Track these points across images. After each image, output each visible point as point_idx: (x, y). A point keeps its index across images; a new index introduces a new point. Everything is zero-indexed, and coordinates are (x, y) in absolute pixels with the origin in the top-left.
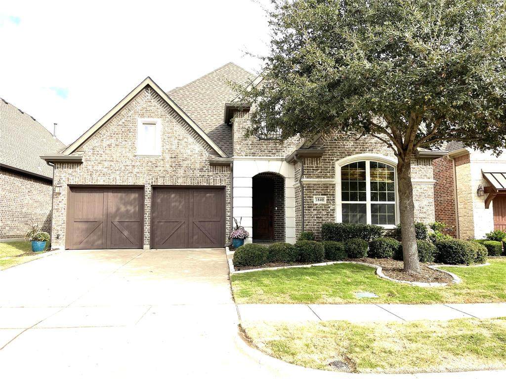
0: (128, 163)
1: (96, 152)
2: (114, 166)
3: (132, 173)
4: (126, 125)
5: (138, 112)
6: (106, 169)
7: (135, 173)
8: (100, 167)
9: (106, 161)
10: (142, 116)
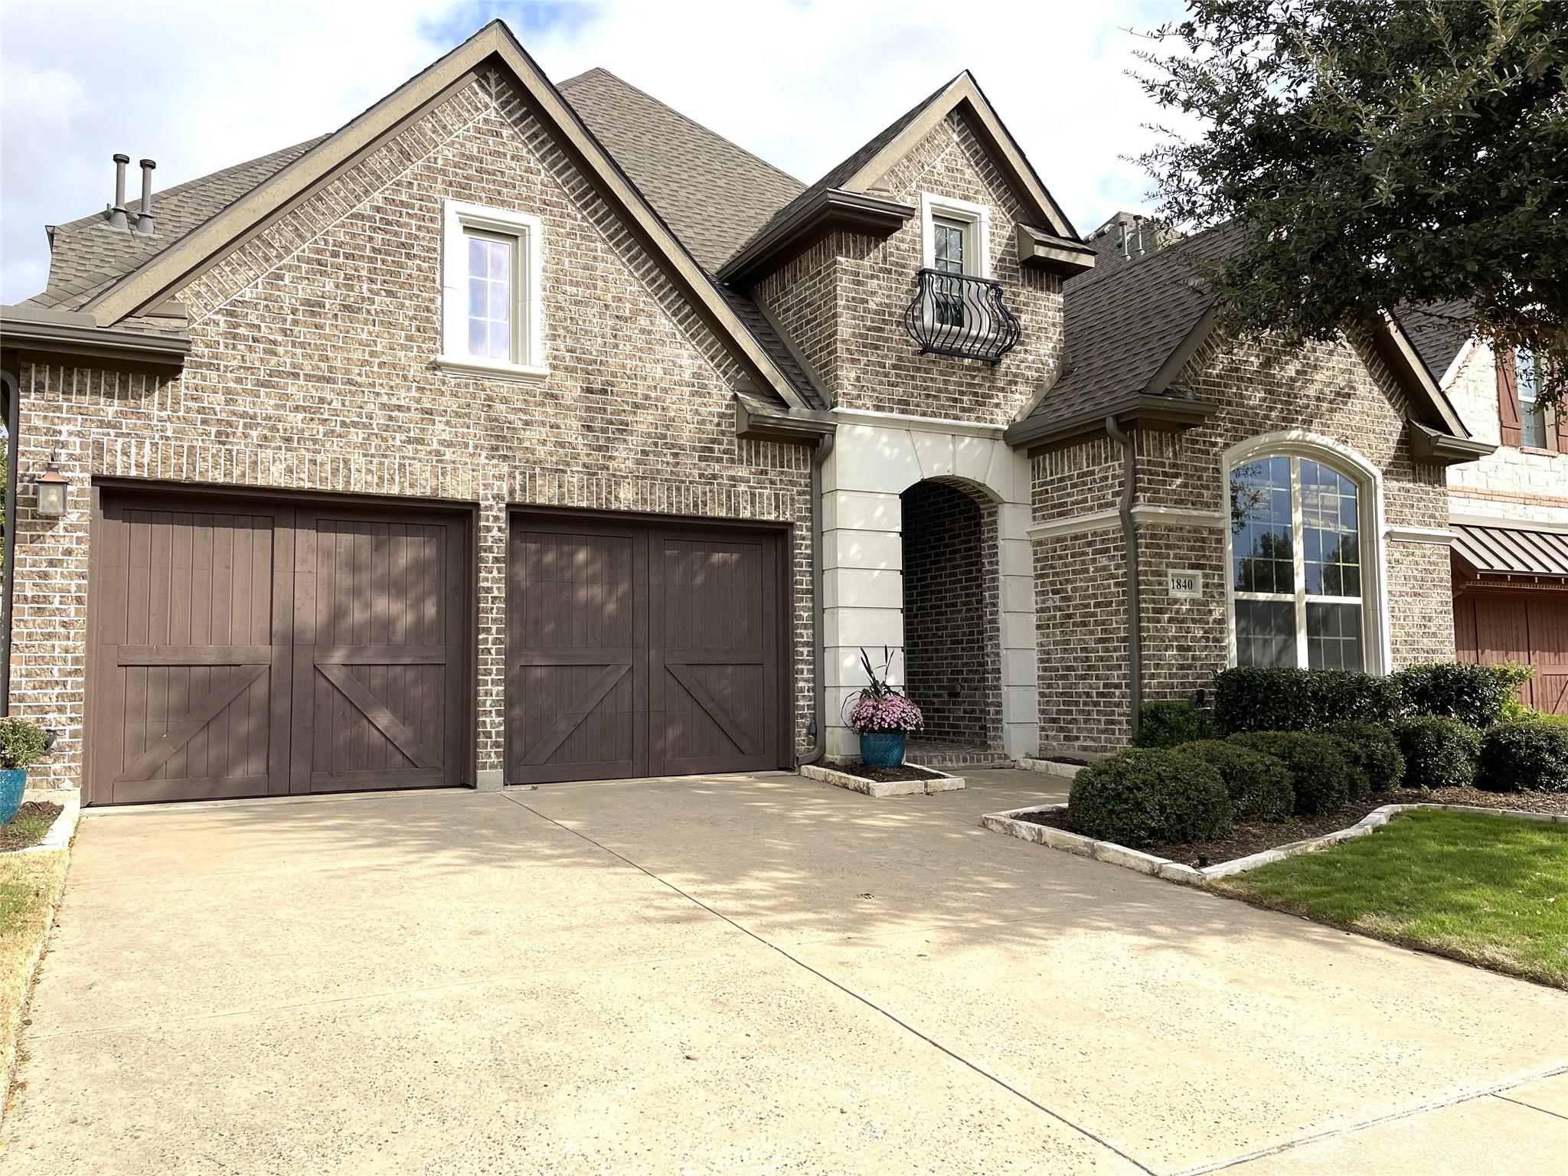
0: (403, 397)
1: (241, 331)
2: (336, 405)
3: (420, 441)
4: (389, 223)
5: (444, 172)
6: (300, 416)
7: (435, 446)
8: (267, 403)
9: (296, 376)
10: (463, 192)
